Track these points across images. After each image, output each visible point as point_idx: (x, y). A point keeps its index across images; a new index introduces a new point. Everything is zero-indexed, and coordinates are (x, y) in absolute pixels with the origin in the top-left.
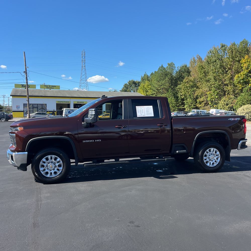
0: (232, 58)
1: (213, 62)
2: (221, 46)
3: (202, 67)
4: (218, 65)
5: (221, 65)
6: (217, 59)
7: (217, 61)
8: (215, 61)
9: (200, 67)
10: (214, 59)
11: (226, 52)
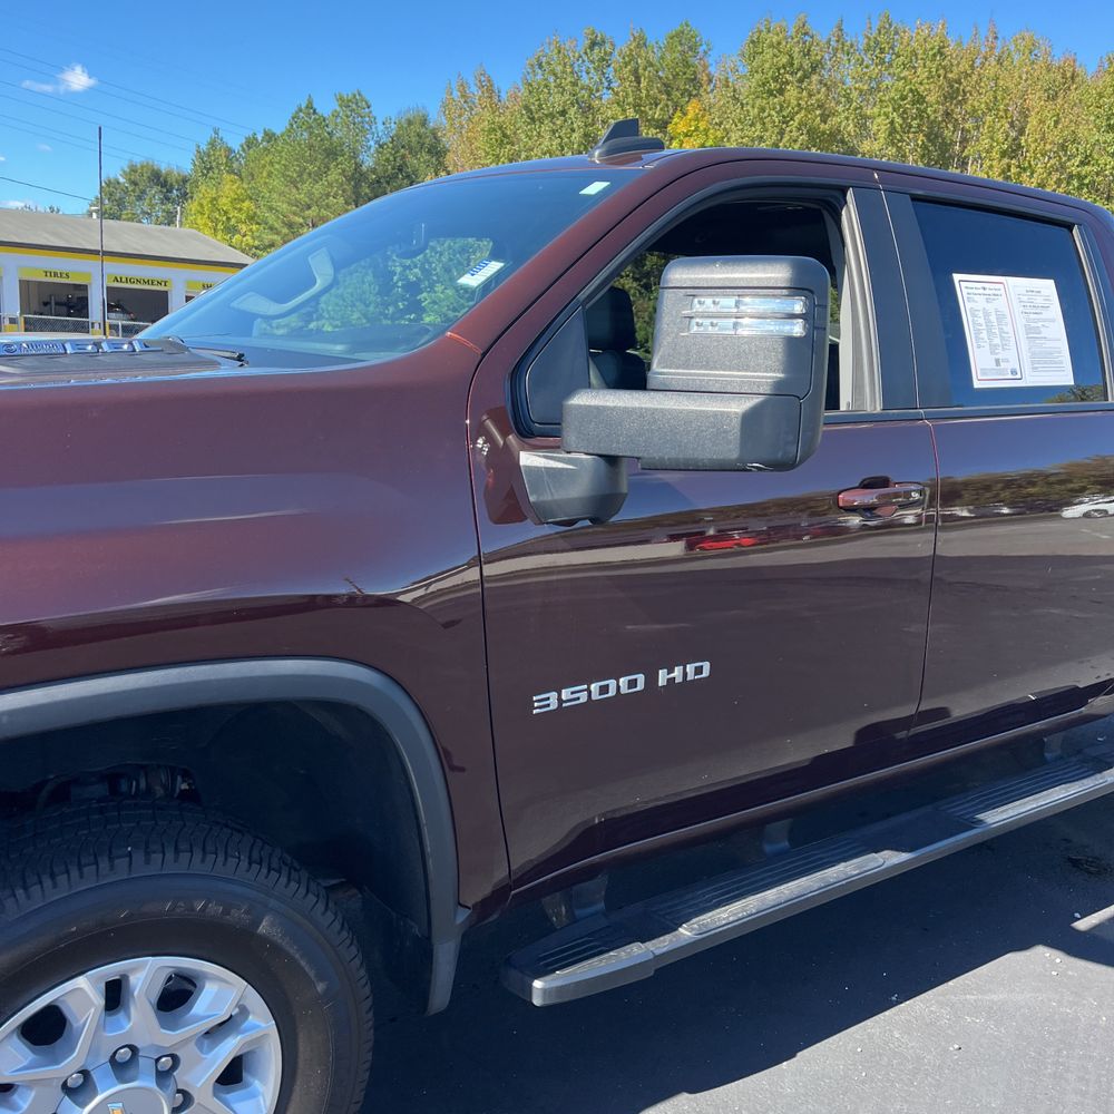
0: (634, 107)
1: (552, 116)
2: (588, 42)
3: (505, 135)
4: (573, 130)
5: (586, 135)
6: (572, 104)
7: (572, 111)
8: (563, 113)
9: (494, 130)
10: (557, 101)
11: (610, 72)
